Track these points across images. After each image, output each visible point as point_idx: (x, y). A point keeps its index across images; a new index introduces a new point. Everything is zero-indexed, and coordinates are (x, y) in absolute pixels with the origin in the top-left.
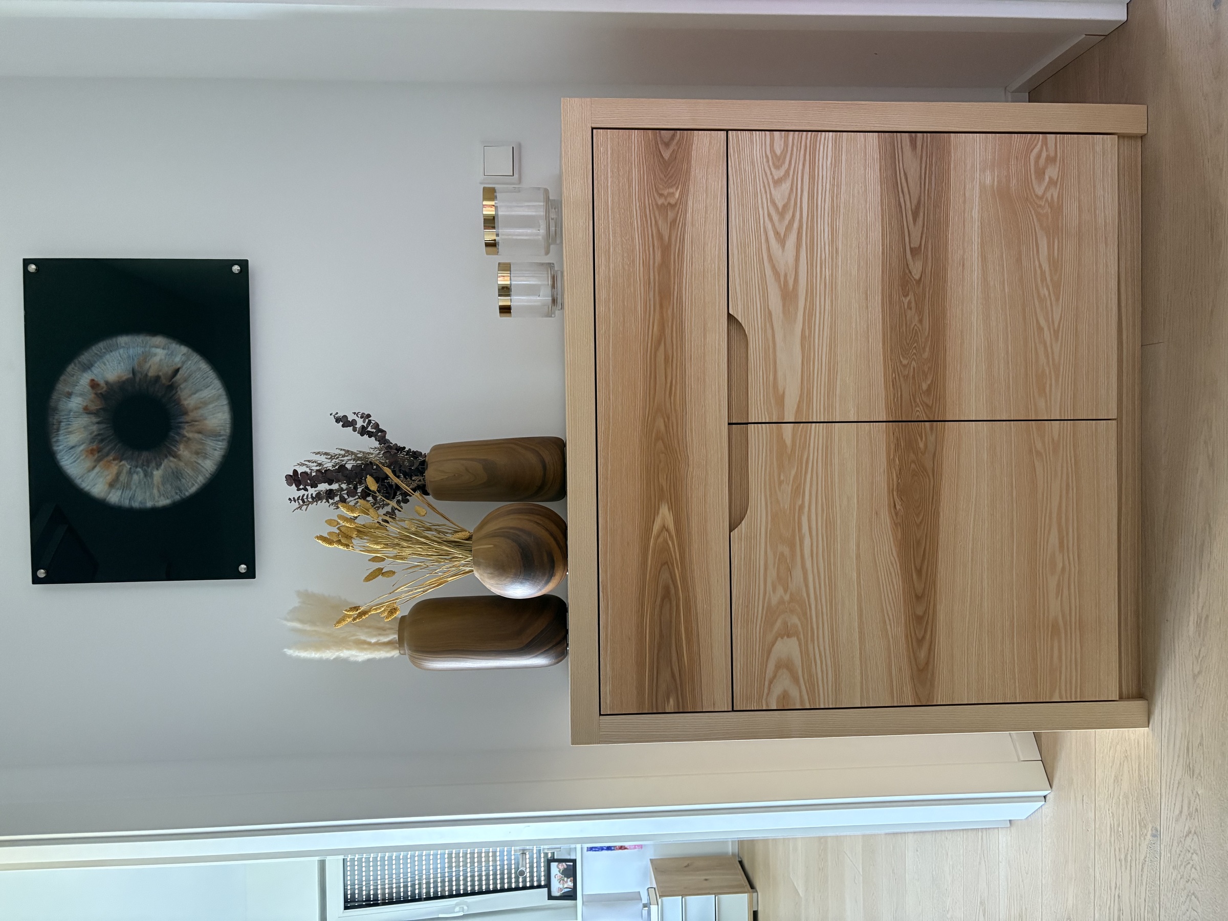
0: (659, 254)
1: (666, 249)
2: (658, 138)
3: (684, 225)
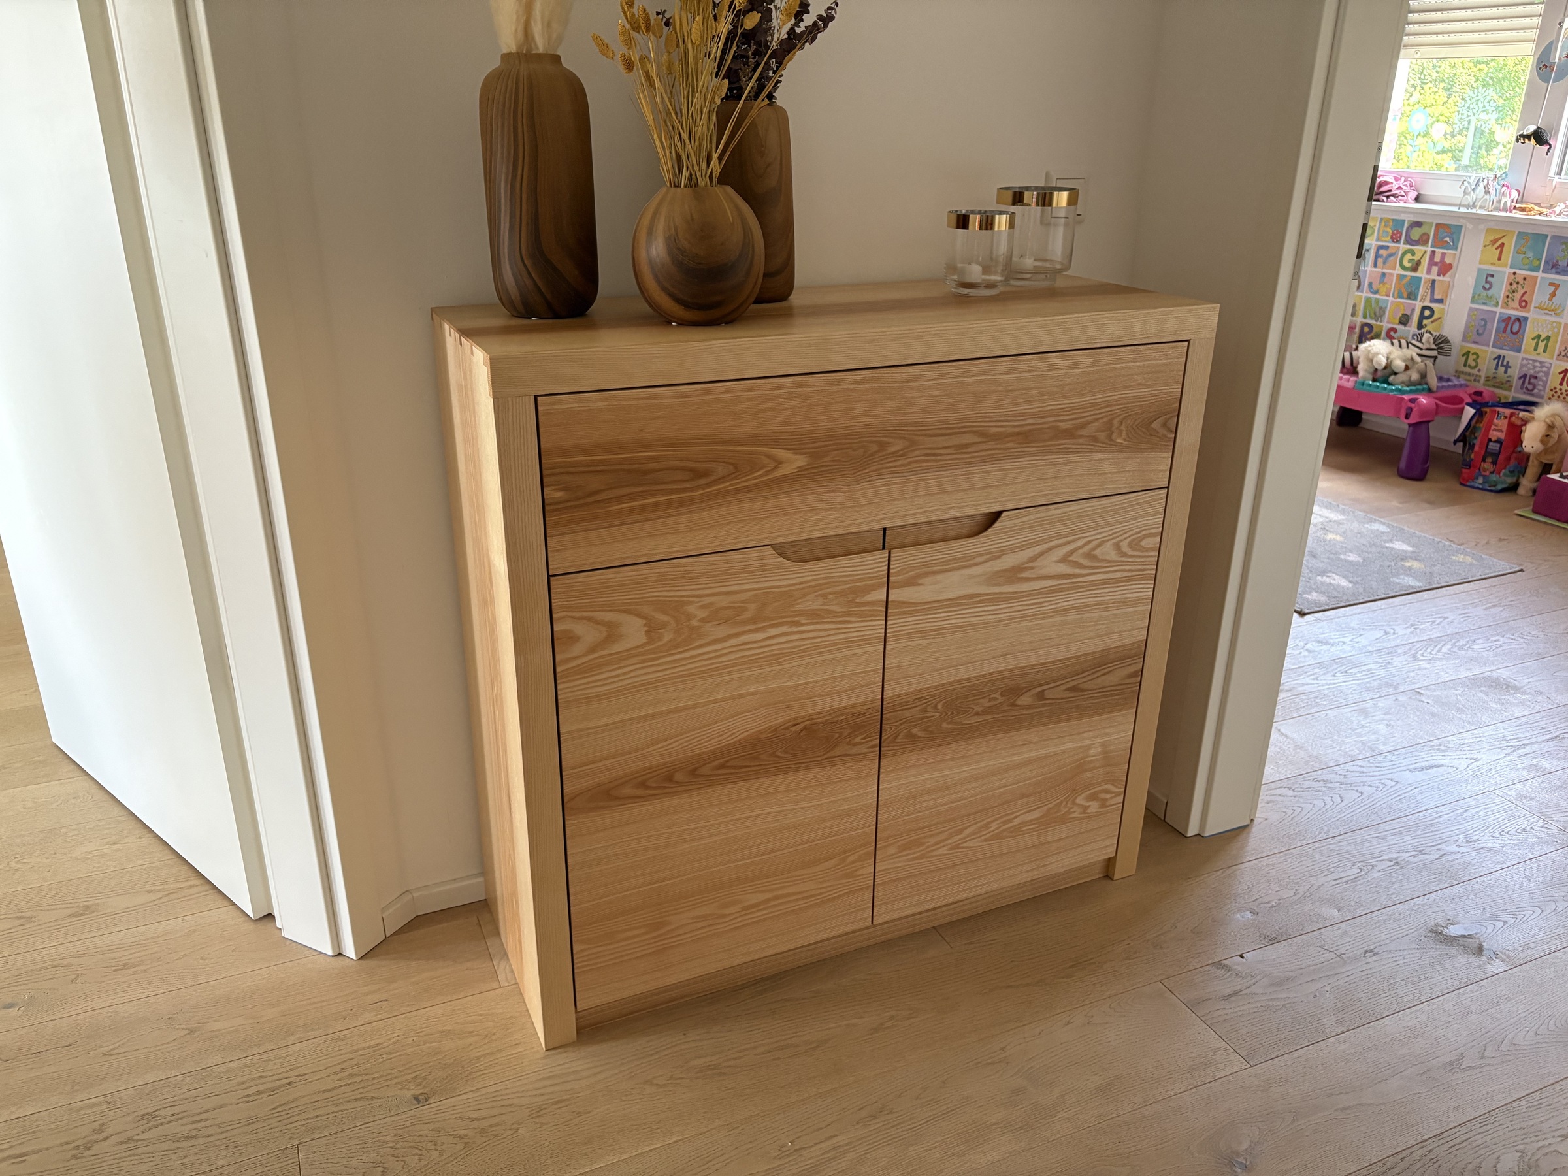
0: (1069, 426)
1: (1069, 434)
2: (1171, 415)
3: (1092, 451)
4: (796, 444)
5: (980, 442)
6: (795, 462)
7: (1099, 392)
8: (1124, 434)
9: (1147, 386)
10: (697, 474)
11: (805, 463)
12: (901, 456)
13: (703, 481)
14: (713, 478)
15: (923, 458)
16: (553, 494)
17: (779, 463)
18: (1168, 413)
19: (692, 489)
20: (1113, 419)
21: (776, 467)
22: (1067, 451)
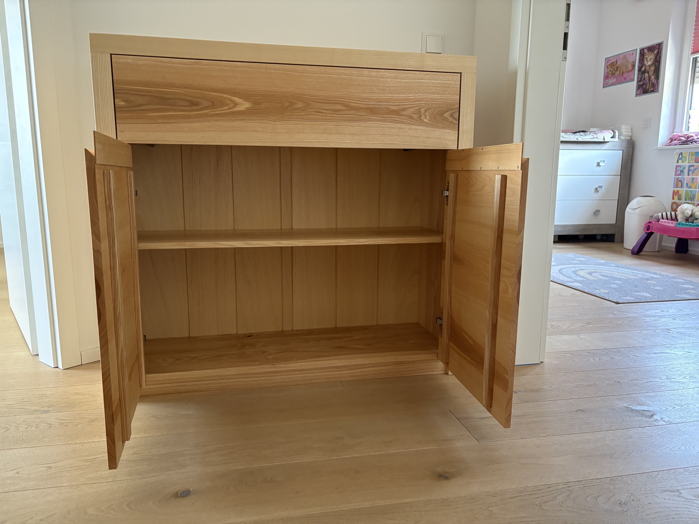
0: (395, 109)
1: (397, 113)
2: (455, 111)
3: (410, 124)
4: (245, 96)
5: (345, 110)
6: (244, 105)
7: (411, 93)
8: (428, 117)
9: (438, 93)
10: (193, 104)
11: (250, 106)
12: (303, 110)
13: (195, 108)
14: (200, 107)
15: (315, 113)
16: (120, 103)
17: (236, 104)
18: (452, 109)
19: (190, 111)
20: (421, 108)
21: (234, 106)
22: (396, 122)
